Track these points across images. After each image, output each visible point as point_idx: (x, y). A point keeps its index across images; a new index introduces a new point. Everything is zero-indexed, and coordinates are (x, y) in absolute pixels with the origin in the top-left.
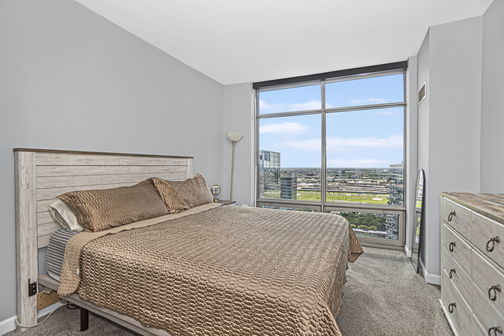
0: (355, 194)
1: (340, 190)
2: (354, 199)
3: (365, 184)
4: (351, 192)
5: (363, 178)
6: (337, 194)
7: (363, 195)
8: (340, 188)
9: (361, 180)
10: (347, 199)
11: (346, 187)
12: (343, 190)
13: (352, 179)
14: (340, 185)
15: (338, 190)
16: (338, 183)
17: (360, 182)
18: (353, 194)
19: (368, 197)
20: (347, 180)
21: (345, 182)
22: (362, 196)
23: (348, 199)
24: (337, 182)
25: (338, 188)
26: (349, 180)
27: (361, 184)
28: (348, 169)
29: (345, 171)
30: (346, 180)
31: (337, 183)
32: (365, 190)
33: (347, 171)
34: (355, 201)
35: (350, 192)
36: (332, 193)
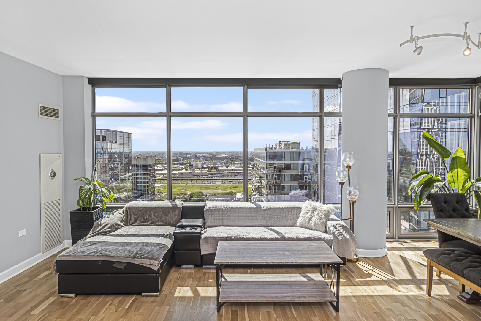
0: (226, 182)
1: (210, 177)
2: (225, 187)
3: (237, 170)
4: (222, 180)
5: (235, 162)
6: (206, 182)
7: (234, 182)
8: (210, 175)
9: (232, 165)
10: (216, 188)
11: (216, 174)
12: (213, 178)
13: (223, 165)
14: (210, 172)
15: (207, 178)
16: (208, 170)
17: (232, 168)
18: (224, 182)
19: (240, 184)
20: (218, 165)
21: (215, 168)
22: (234, 184)
23: (218, 188)
24: (206, 168)
25: (207, 176)
26: (220, 165)
27: (233, 170)
28: (219, 153)
29: (216, 155)
30: (216, 165)
31: (206, 170)
32: (237, 177)
33: (218, 155)
34: (226, 190)
35: (220, 180)
36: (201, 182)
